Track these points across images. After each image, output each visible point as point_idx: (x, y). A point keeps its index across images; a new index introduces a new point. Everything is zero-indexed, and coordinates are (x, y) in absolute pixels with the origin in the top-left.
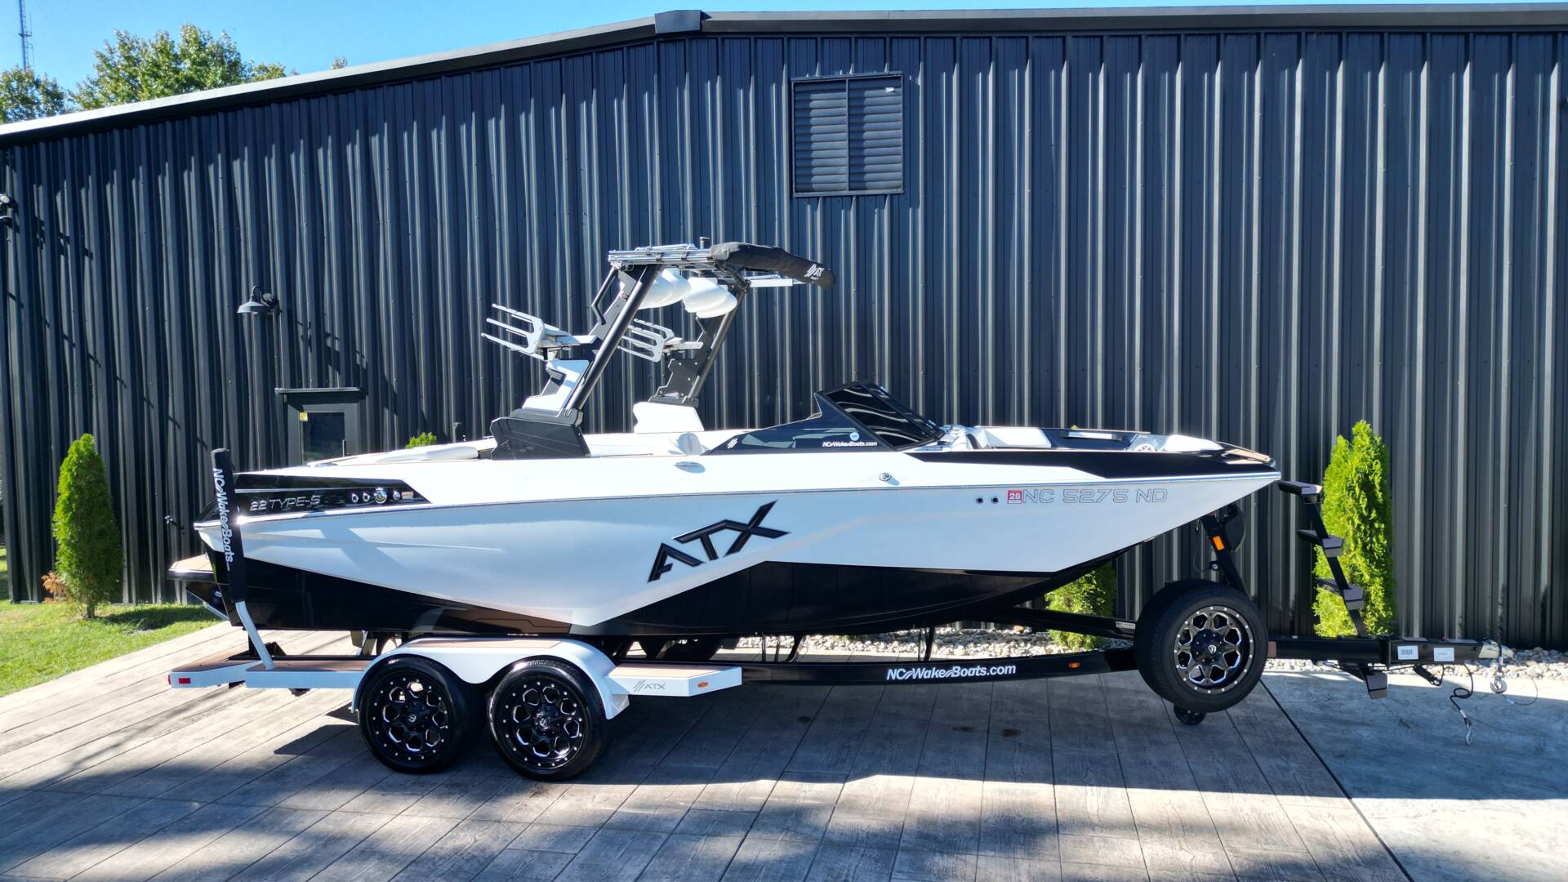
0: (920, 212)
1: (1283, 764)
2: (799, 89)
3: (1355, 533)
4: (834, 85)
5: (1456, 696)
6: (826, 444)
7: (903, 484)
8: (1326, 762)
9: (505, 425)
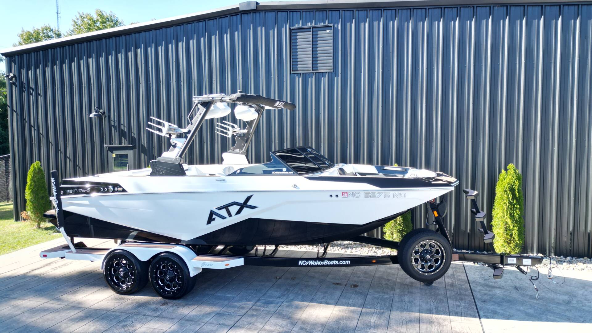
0: (339, 78)
1: (458, 303)
2: (293, 31)
3: (507, 209)
4: (307, 29)
5: (532, 279)
6: (273, 173)
7: (301, 189)
8: (477, 303)
9: (155, 163)
